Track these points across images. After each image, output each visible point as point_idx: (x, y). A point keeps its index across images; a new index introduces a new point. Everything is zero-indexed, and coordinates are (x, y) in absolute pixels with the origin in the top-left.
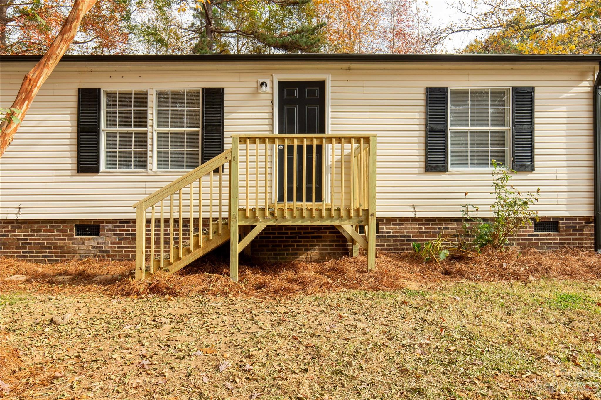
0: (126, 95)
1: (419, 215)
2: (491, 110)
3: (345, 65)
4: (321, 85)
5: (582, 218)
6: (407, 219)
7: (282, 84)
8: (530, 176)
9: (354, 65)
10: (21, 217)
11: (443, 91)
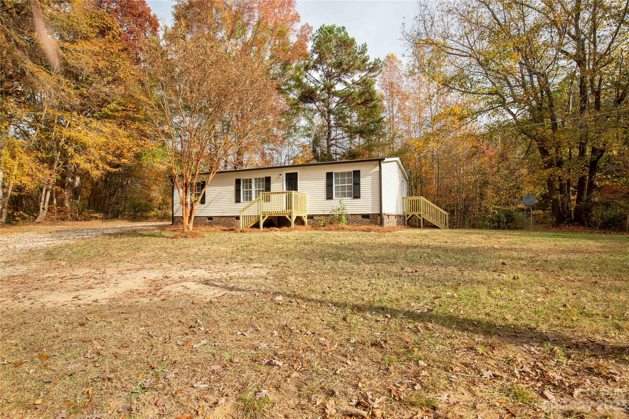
0: (247, 180)
1: (325, 213)
2: (346, 178)
3: (302, 167)
4: (297, 173)
5: (377, 214)
6: (321, 215)
7: (287, 174)
8: (359, 200)
9: (305, 167)
10: (223, 215)
11: (332, 173)
